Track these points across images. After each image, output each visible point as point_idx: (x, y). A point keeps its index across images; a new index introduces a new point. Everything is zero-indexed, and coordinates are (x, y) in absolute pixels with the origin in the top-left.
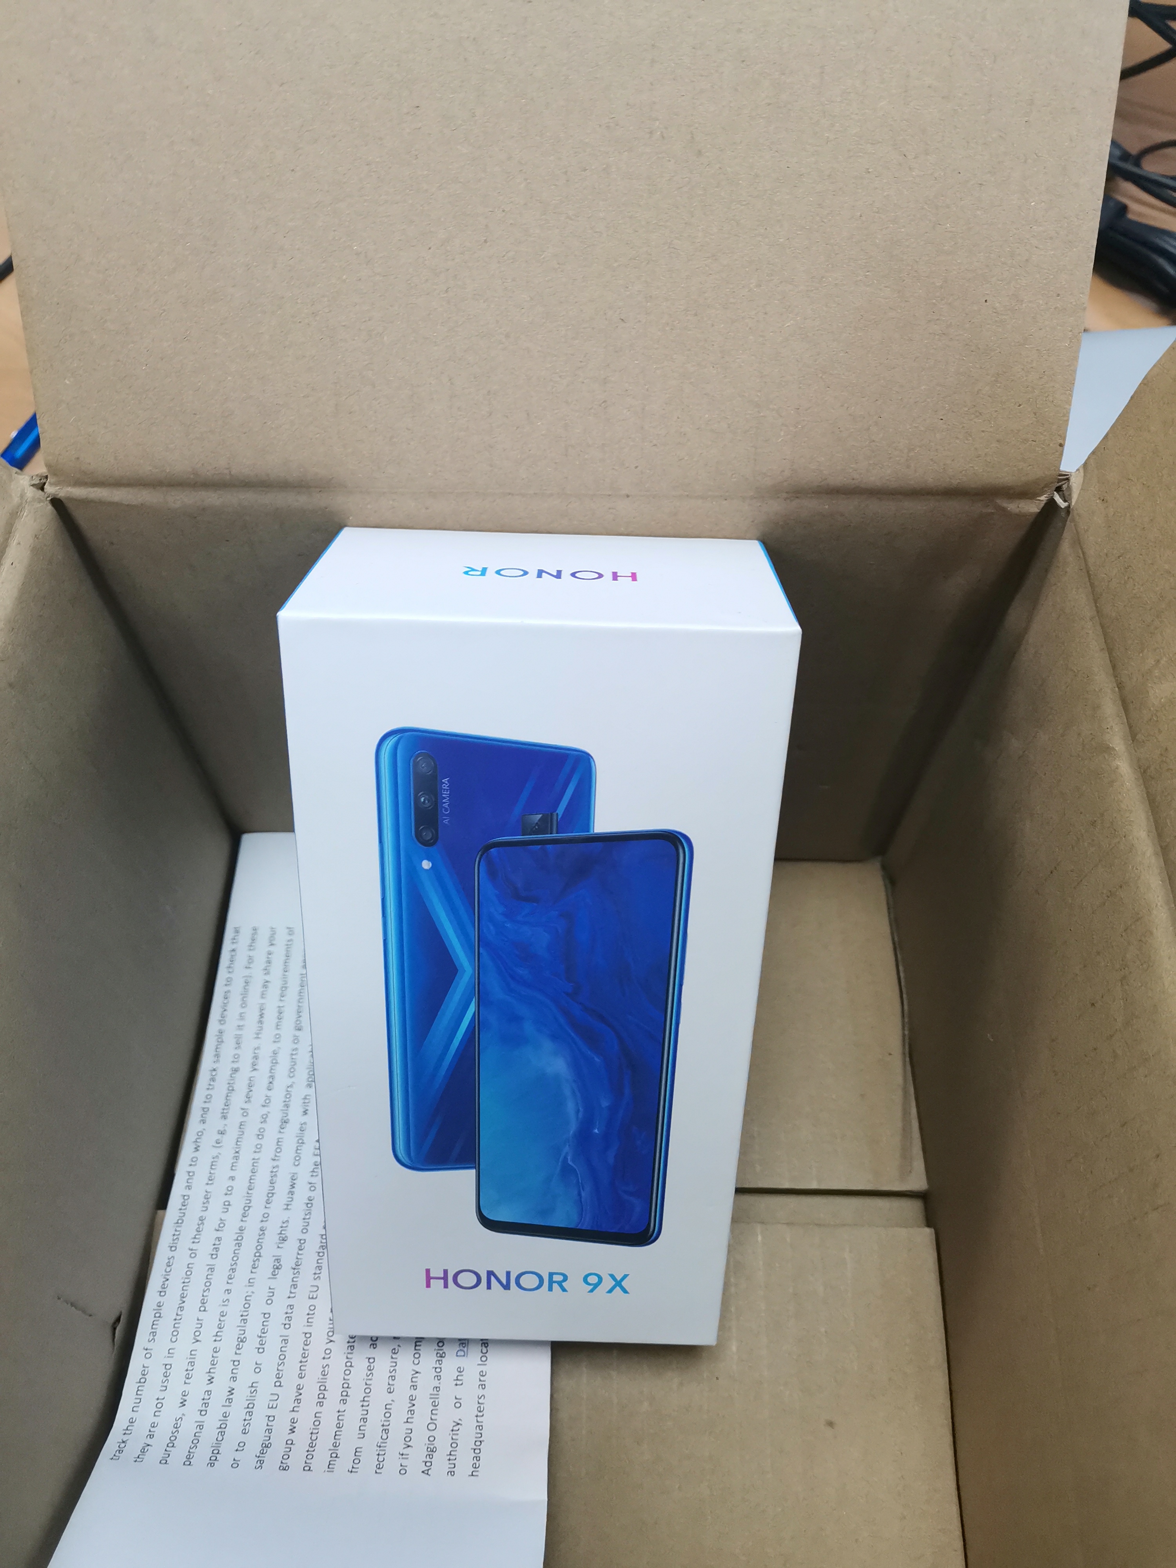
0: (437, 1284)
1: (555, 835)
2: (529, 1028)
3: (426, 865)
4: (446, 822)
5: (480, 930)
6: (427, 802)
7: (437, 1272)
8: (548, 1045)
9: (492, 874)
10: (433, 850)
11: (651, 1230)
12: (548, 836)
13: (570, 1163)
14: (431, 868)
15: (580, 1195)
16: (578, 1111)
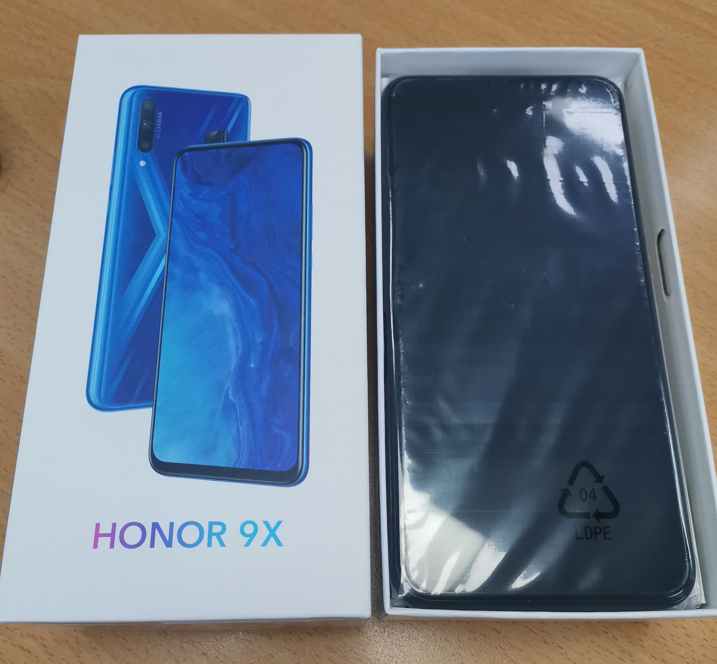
0: (104, 542)
1: (225, 143)
2: (203, 277)
3: (142, 163)
4: (158, 137)
5: (174, 206)
6: (147, 125)
7: (106, 529)
8: (216, 290)
9: (184, 167)
10: (148, 154)
11: (299, 470)
12: (222, 144)
13: (231, 397)
14: (146, 165)
15: (238, 430)
16: (238, 347)
